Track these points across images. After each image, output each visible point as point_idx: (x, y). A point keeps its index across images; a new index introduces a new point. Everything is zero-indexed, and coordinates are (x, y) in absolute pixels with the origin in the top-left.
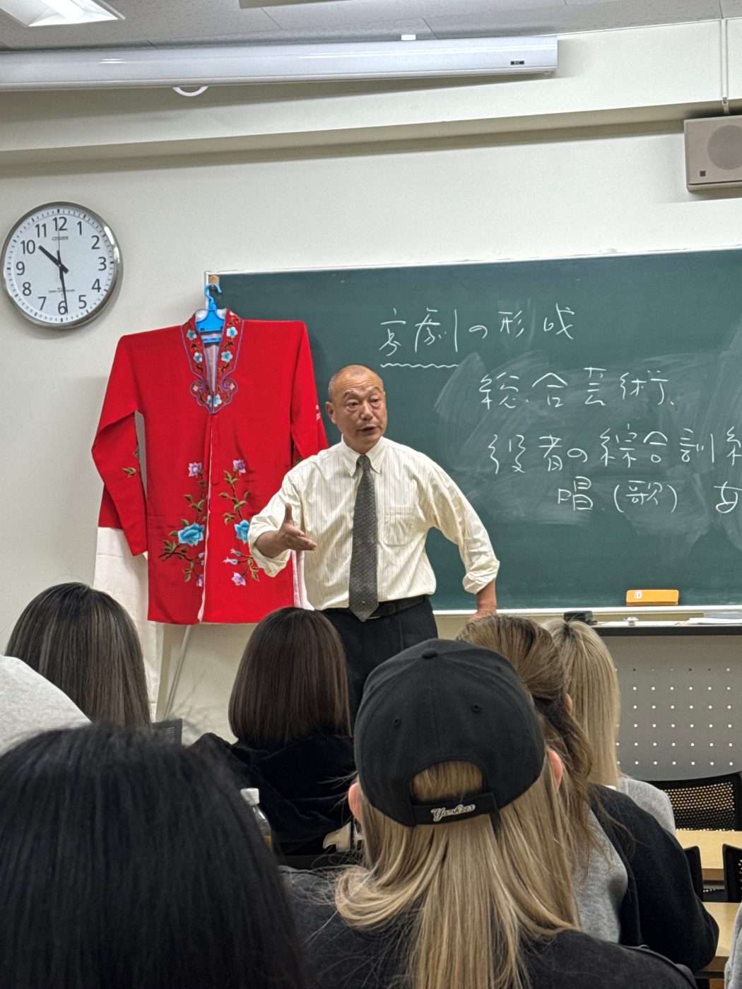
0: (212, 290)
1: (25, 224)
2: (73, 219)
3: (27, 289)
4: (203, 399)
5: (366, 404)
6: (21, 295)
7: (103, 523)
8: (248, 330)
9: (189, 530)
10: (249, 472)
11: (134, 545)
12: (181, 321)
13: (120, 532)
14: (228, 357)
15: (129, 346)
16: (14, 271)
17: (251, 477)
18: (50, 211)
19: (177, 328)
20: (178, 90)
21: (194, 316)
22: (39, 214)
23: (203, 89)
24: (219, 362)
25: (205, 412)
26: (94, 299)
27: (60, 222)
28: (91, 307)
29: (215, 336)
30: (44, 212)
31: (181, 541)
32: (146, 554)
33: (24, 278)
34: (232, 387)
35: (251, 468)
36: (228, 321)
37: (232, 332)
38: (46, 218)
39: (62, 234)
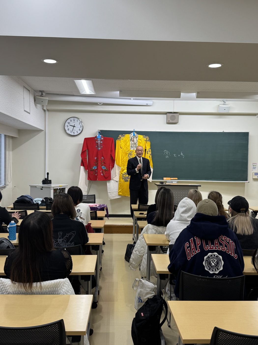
0: (99, 132)
1: (69, 120)
2: (76, 119)
3: (68, 129)
4: (97, 148)
5: (140, 151)
6: (67, 130)
7: (81, 165)
8: (104, 138)
9: (94, 167)
10: (104, 159)
11: (86, 169)
12: (94, 136)
13: (84, 167)
14: (101, 142)
15: (86, 139)
16: (66, 127)
17: (105, 160)
18: (73, 118)
19: (94, 137)
20: (98, 103)
21: (96, 136)
22: (71, 118)
23: (102, 104)
24: (100, 143)
25: (98, 150)
26: (79, 132)
27: (74, 120)
28: (79, 133)
29: (99, 139)
30: (72, 118)
31: (93, 168)
32: (87, 170)
33: (68, 128)
34: (102, 147)
35: (105, 158)
36: (102, 137)
37: (102, 139)
38: (72, 119)
39: (74, 121)
